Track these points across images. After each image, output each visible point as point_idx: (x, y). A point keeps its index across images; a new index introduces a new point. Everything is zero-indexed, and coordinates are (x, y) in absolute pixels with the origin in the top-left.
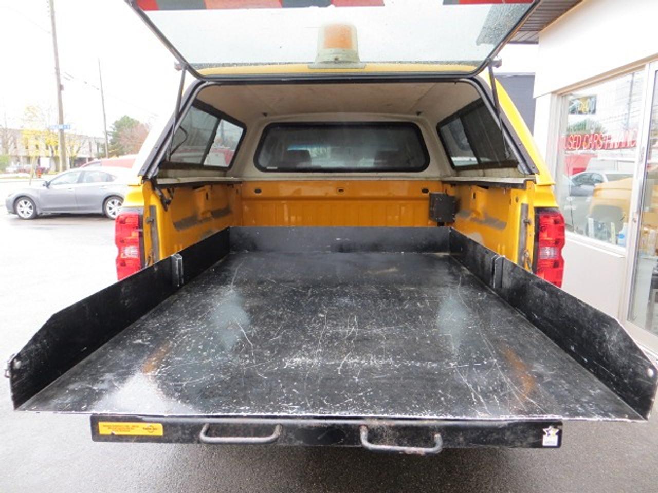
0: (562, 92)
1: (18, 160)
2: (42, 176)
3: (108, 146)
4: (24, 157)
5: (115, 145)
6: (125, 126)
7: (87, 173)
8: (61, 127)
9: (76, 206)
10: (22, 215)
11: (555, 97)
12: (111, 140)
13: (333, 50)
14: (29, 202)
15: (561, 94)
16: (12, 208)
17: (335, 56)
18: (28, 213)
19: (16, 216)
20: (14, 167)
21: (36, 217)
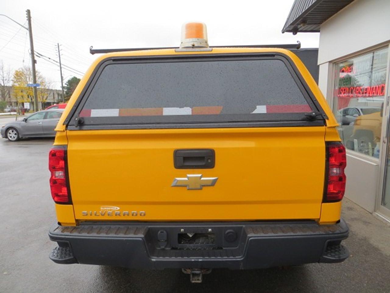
0: (335, 61)
1: (11, 105)
2: (25, 114)
3: (64, 95)
4: (14, 102)
5: (68, 95)
6: (74, 83)
7: (49, 113)
8: (35, 85)
9: (42, 133)
10: (10, 139)
11: (331, 64)
12: (66, 92)
13: (191, 40)
14: (14, 131)
15: (335, 63)
16: (4, 134)
17: (192, 43)
18: (14, 137)
19: (7, 139)
20: (8, 109)
21: (19, 140)
